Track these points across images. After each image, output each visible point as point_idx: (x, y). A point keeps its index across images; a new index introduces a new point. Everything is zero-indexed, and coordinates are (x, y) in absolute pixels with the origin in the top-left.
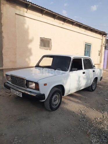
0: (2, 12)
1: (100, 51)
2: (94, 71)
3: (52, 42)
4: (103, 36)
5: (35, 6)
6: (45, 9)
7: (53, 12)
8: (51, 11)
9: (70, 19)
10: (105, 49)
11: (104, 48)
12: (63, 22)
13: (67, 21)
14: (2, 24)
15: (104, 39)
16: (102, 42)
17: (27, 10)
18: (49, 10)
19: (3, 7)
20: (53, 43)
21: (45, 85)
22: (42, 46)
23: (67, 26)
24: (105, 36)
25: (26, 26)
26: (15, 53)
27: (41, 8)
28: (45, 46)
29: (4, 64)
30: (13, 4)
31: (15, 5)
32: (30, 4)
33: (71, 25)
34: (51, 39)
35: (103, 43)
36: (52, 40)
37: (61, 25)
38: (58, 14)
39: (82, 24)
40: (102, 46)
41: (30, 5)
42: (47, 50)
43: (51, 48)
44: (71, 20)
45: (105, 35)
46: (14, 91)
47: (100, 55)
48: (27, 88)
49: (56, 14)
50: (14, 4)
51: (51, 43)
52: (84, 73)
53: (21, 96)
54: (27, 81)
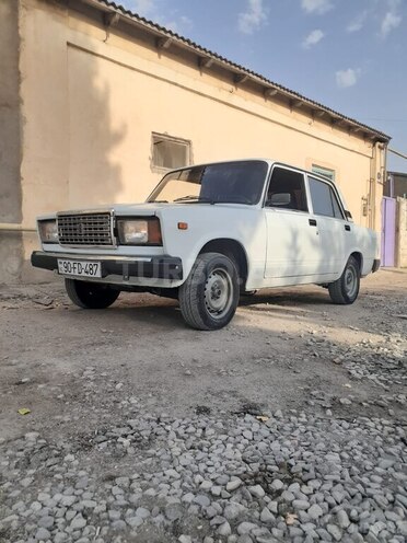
0: (20, 32)
1: (365, 197)
2: (348, 228)
4: (374, 145)
5: (135, 19)
6: (168, 35)
7: (196, 47)
8: (188, 41)
9: (256, 75)
10: (386, 193)
11: (379, 189)
12: (230, 87)
13: (244, 80)
14: (19, 73)
15: (380, 155)
16: (373, 168)
17: (108, 36)
18: (182, 38)
19: (25, 16)
21: (182, 226)
22: (159, 164)
23: (246, 100)
24: (382, 145)
25: (99, 83)
26: (65, 181)
27: (155, 28)
29: (24, 215)
30: (58, 11)
31: (66, 14)
32: (119, 11)
33: (260, 99)
34: (189, 142)
35: (378, 170)
36: (194, 145)
37: (224, 96)
38: (215, 55)
39: (297, 94)
40: (372, 181)
41: (117, 17)
44: (259, 79)
45: (381, 141)
46: (72, 262)
47: (369, 212)
48: (119, 244)
49: (208, 54)
50: (62, 9)
51: (191, 154)
52: (313, 223)
53: (99, 275)
54: (118, 218)
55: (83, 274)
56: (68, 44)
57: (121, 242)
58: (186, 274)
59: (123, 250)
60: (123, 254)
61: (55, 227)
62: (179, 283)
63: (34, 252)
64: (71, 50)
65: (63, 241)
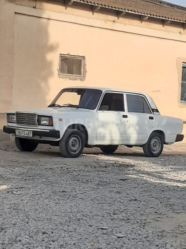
3: (87, 63)
9: (131, 11)
12: (113, 18)
13: (123, 14)
17: (36, 4)
20: (90, 65)
21: (61, 120)
22: (64, 72)
23: (125, 25)
26: (11, 86)
28: (70, 71)
34: (84, 57)
36: (86, 59)
38: (101, 5)
42: (76, 80)
43: (84, 76)
46: (21, 131)
48: (39, 125)
49: (96, 5)
51: (85, 65)
52: (125, 116)
53: (31, 136)
54: (39, 116)
55: (26, 135)
56: (15, 13)
57: (40, 124)
58: (61, 136)
59: (40, 127)
60: (40, 128)
61: (15, 117)
62: (59, 140)
63: (5, 126)
64: (17, 15)
65: (18, 123)
